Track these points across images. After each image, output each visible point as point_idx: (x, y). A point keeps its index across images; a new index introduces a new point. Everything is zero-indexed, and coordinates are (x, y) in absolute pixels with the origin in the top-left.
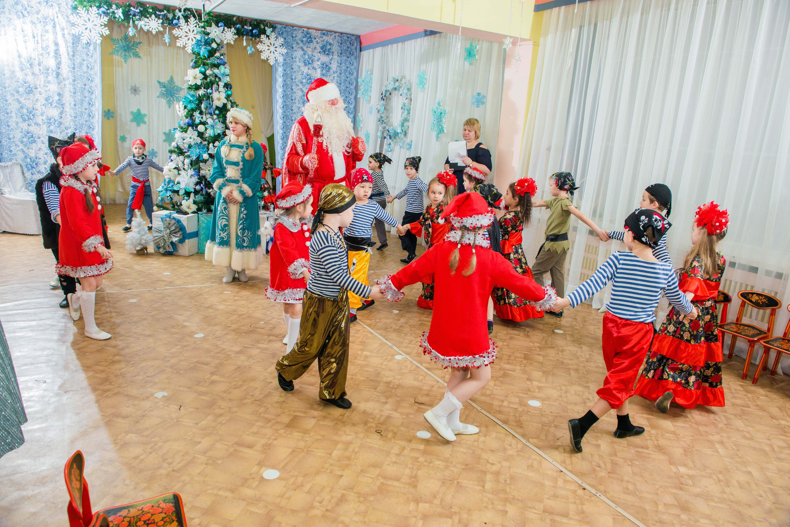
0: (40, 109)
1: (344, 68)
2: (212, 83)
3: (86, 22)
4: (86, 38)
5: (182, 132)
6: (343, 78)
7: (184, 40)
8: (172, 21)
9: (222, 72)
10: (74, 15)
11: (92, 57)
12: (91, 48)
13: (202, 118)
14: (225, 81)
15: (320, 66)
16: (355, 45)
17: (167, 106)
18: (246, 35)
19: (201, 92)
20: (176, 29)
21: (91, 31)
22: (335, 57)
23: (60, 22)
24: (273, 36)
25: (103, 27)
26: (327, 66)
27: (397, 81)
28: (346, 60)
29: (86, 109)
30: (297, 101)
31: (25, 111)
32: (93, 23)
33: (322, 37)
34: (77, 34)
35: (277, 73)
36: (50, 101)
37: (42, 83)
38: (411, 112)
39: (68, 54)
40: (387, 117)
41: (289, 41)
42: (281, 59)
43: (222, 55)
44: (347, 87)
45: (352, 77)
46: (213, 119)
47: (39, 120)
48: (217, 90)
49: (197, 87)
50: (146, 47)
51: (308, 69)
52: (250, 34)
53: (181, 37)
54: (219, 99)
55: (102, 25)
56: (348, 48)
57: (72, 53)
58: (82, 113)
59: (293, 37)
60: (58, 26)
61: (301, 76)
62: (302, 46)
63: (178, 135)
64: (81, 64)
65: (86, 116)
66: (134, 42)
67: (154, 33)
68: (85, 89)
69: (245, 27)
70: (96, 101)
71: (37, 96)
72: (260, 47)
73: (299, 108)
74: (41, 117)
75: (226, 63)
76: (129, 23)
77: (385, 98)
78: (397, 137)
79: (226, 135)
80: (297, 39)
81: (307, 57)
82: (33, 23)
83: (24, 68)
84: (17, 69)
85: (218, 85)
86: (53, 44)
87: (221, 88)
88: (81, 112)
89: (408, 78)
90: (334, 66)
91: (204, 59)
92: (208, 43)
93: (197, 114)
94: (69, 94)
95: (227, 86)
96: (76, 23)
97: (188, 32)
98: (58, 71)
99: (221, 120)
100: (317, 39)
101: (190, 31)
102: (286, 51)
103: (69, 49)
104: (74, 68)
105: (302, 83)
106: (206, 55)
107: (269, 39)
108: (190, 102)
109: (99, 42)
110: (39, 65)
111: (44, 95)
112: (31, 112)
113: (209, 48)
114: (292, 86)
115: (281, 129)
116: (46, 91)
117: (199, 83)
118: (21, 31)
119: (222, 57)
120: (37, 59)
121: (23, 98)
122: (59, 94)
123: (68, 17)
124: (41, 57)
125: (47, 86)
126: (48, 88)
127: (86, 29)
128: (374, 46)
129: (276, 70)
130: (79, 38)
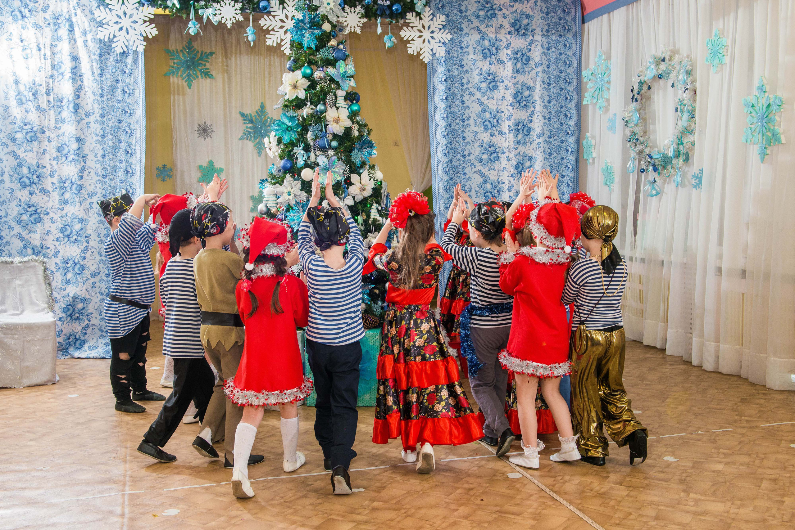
0: (48, 166)
1: (554, 55)
2: (324, 93)
3: (121, 18)
4: (120, 44)
5: (275, 184)
6: (554, 73)
7: (278, 35)
8: (258, 3)
9: (342, 71)
10: (102, 8)
11: (130, 74)
12: (130, 60)
13: (309, 158)
14: (346, 89)
15: (512, 56)
16: (573, 13)
17: (256, 152)
18: (381, 16)
19: (306, 111)
20: (265, 17)
21: (128, 33)
22: (538, 37)
23: (80, 22)
24: (427, 13)
25: (148, 23)
26: (523, 55)
27: (664, 60)
28: (555, 41)
29: (121, 161)
30: (471, 122)
31: (25, 170)
32: (132, 20)
33: (513, 6)
34: (106, 40)
35: (436, 75)
36: (65, 152)
37: (52, 123)
38: (696, 116)
39: (93, 73)
40: (645, 133)
41: (455, 18)
42: (441, 52)
43: (341, 43)
44: (561, 89)
45: (570, 71)
46: (327, 156)
47: (47, 183)
48: (334, 104)
49: (299, 104)
50: (220, 60)
51: (490, 64)
52: (388, 12)
53: (273, 30)
54: (337, 121)
55: (145, 22)
56: (560, 19)
57: (99, 71)
58: (115, 169)
59: (461, 11)
60: (76, 29)
61: (478, 77)
62: (478, 24)
63: (269, 189)
64: (113, 88)
65: (121, 174)
66: (202, 52)
67: (229, 25)
68: (119, 128)
69: (380, 2)
70: (138, 147)
71: (45, 144)
72: (405, 33)
73: (476, 133)
74: (50, 180)
75: (347, 57)
76: (188, 15)
77: (639, 97)
78: (669, 167)
79: (351, 184)
80: (468, 14)
81: (486, 43)
82: (37, 26)
83: (24, 101)
84: (13, 103)
85: (336, 97)
86: (69, 57)
87: (341, 102)
88: (114, 167)
89: (684, 52)
90: (536, 54)
91: (311, 55)
92: (315, 24)
93: (299, 151)
94: (95, 138)
95: (351, 97)
96: (104, 21)
97: (285, 20)
98: (76, 102)
99: (342, 157)
100: (504, 11)
101: (287, 17)
102: (449, 36)
103: (95, 64)
104: (102, 96)
105: (479, 89)
106: (313, 46)
107: (421, 19)
108: (287, 129)
109: (141, 49)
110: (48, 94)
111: (55, 144)
112: (34, 173)
113: (317, 32)
114: (462, 96)
115: (446, 172)
116: (58, 136)
117: (302, 95)
118: (19, 41)
119: (341, 47)
120: (44, 84)
121: (23, 150)
122: (79, 140)
123: (92, 14)
124: (51, 80)
125: (59, 128)
126: (61, 131)
127: (121, 29)
128: (608, 9)
129: (435, 71)
130: (110, 46)
